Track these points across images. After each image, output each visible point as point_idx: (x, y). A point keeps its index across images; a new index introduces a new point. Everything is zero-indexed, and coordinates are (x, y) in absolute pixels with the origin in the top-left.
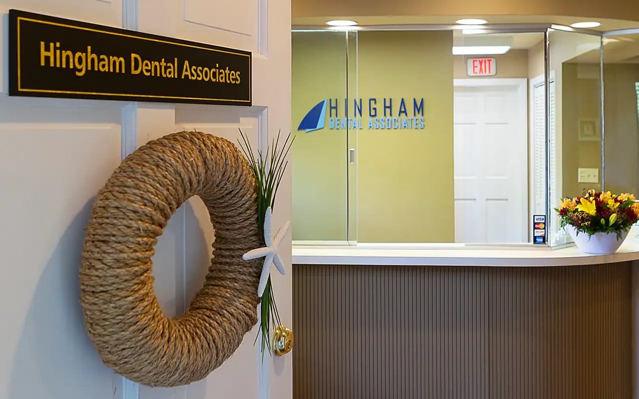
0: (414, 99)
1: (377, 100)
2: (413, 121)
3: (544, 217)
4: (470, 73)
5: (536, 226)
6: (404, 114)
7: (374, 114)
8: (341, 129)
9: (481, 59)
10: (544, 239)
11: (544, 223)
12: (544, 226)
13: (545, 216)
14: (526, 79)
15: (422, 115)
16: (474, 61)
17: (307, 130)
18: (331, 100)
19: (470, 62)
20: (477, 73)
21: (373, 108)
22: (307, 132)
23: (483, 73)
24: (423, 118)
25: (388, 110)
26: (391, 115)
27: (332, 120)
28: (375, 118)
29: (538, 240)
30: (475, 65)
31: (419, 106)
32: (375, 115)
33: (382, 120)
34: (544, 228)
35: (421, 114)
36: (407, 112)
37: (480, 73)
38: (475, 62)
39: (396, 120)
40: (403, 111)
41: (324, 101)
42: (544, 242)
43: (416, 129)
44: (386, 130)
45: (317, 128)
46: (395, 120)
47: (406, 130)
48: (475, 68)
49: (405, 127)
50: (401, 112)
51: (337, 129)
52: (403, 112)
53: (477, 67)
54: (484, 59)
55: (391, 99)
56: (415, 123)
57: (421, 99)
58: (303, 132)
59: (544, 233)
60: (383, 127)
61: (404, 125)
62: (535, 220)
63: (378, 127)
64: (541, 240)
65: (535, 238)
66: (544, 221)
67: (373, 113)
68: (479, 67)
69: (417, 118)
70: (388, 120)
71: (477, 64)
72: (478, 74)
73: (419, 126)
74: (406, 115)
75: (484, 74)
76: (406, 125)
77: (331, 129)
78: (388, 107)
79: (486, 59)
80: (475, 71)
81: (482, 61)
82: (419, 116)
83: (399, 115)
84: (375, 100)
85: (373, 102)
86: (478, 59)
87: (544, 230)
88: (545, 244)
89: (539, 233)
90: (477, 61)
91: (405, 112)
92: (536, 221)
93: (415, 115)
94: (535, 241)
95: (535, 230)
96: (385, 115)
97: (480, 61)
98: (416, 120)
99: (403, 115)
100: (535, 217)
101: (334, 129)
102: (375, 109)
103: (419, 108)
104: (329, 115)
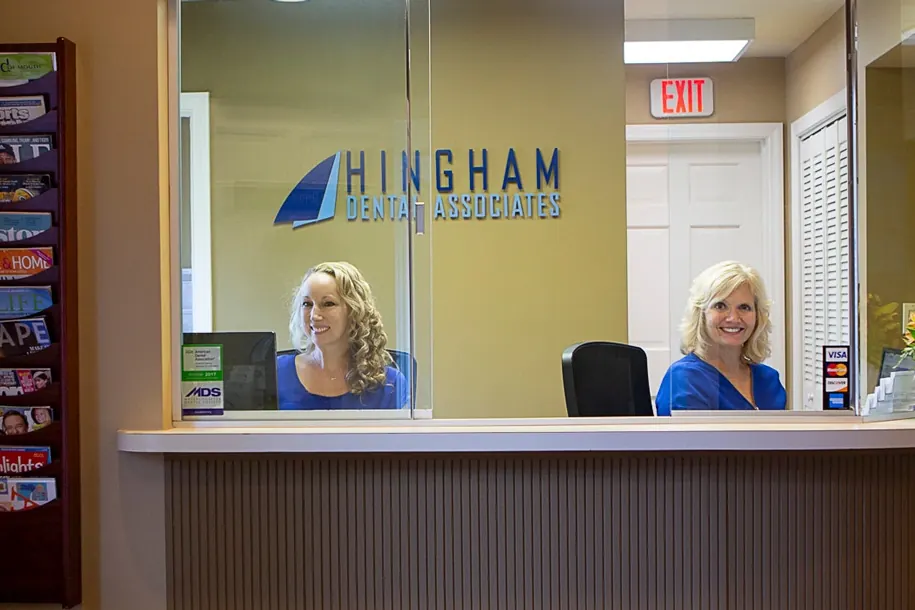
0: (538, 150)
1: (454, 154)
2: (535, 200)
3: (846, 350)
4: (657, 110)
5: (829, 370)
6: (515, 186)
7: (448, 186)
8: (372, 220)
9: (680, 80)
10: (848, 399)
11: (847, 364)
12: (845, 370)
13: (848, 347)
14: (782, 124)
15: (556, 187)
16: (664, 84)
17: (297, 223)
18: (349, 154)
19: (656, 86)
20: (672, 111)
21: (445, 172)
22: (295, 228)
23: (684, 111)
24: (557, 194)
25: (479, 177)
26: (485, 187)
27: (352, 200)
28: (450, 196)
29: (834, 401)
30: (668, 93)
31: (548, 165)
32: (449, 189)
33: (466, 198)
34: (847, 375)
35: (553, 184)
36: (523, 181)
37: (678, 111)
38: (668, 86)
39: (498, 199)
40: (512, 179)
41: (334, 157)
42: (847, 404)
43: (543, 217)
44: (474, 222)
45: (319, 219)
46: (494, 198)
47: (519, 221)
48: (668, 101)
49: (517, 213)
50: (507, 180)
51: (364, 220)
52: (512, 181)
53: (671, 97)
54: (686, 80)
55: (484, 151)
56: (541, 204)
57: (553, 150)
58: (285, 228)
59: (846, 385)
60: (468, 215)
61: (515, 211)
62: (827, 356)
63: (456, 215)
64: (840, 401)
65: (826, 396)
66: (845, 360)
67: (445, 183)
68: (676, 96)
69: (542, 194)
70: (480, 198)
71: (672, 90)
72: (675, 114)
73: (549, 212)
74: (520, 187)
75: (687, 114)
76: (519, 210)
77: (350, 220)
78: (479, 171)
79: (693, 80)
80: (668, 107)
81: (683, 82)
82: (548, 190)
83: (504, 187)
84: (448, 153)
85: (444, 159)
86: (674, 80)
87: (846, 380)
88: (848, 408)
89: (836, 385)
90: (671, 83)
91: (517, 180)
92: (828, 359)
93: (539, 187)
94: (827, 405)
95: (828, 379)
96: (472, 188)
97: (677, 82)
98: (543, 197)
99: (513, 187)
100: (827, 350)
101: (359, 220)
102: (449, 174)
103: (549, 171)
104: (346, 189)
